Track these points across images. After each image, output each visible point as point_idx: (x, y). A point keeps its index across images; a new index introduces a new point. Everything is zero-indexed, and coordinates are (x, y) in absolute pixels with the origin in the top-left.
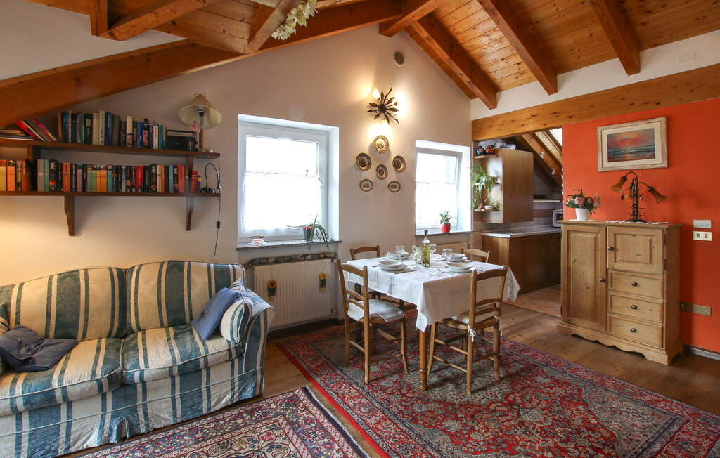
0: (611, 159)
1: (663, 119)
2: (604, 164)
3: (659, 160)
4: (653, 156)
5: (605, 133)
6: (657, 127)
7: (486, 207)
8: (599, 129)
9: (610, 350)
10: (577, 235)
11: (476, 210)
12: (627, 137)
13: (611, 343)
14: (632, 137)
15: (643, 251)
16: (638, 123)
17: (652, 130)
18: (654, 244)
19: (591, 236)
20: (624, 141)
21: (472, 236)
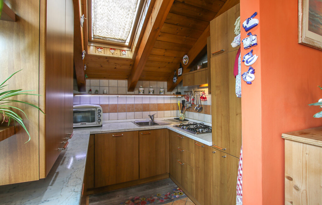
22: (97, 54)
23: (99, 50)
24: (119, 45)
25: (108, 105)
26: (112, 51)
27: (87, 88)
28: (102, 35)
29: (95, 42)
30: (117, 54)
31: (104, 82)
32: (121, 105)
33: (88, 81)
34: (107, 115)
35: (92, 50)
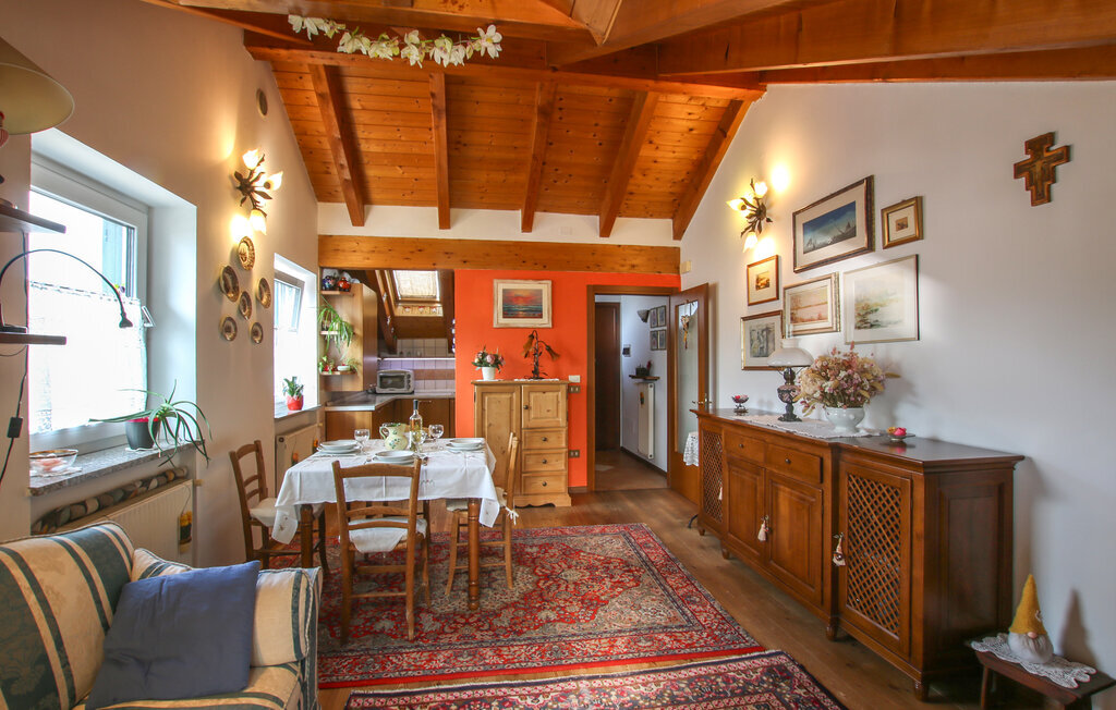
0: (506, 315)
1: (550, 282)
2: (499, 320)
3: (545, 321)
4: (541, 316)
5: (500, 287)
6: (545, 288)
7: (340, 368)
8: (495, 281)
9: (545, 510)
10: (493, 396)
11: (325, 373)
12: (519, 294)
13: (542, 502)
14: (524, 294)
15: (552, 407)
16: (531, 282)
17: (540, 291)
18: (560, 399)
19: (505, 397)
20: (517, 298)
21: (318, 413)
22: (405, 315)
23: (407, 310)
24: (430, 302)
25: (423, 370)
26: (421, 309)
27: (399, 350)
28: (409, 294)
29: (402, 301)
30: (425, 312)
31: (419, 342)
32: (439, 370)
33: (399, 341)
34: (421, 382)
35: (400, 311)
